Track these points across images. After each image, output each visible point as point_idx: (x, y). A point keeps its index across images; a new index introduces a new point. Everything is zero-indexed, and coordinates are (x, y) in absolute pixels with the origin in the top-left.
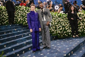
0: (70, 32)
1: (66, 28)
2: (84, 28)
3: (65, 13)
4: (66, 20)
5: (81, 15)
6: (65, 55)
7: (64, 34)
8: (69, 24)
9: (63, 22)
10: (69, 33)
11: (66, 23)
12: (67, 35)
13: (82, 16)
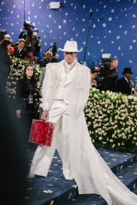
0: (102, 136)
1: (94, 122)
2: (134, 131)
3: (98, 90)
4: (98, 106)
5: (133, 103)
6: (75, 187)
8: (102, 117)
9: (91, 108)
10: (100, 136)
11: (96, 111)
13: (134, 105)
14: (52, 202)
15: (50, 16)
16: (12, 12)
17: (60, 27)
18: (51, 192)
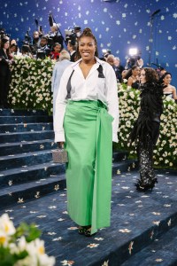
1: (170, 141)
4: (174, 120)
6: (157, 223)
7: (164, 158)
11: (172, 126)
12: (171, 164)
14: (132, 244)
15: (105, 10)
16: (59, 9)
17: (118, 22)
18: (128, 231)
